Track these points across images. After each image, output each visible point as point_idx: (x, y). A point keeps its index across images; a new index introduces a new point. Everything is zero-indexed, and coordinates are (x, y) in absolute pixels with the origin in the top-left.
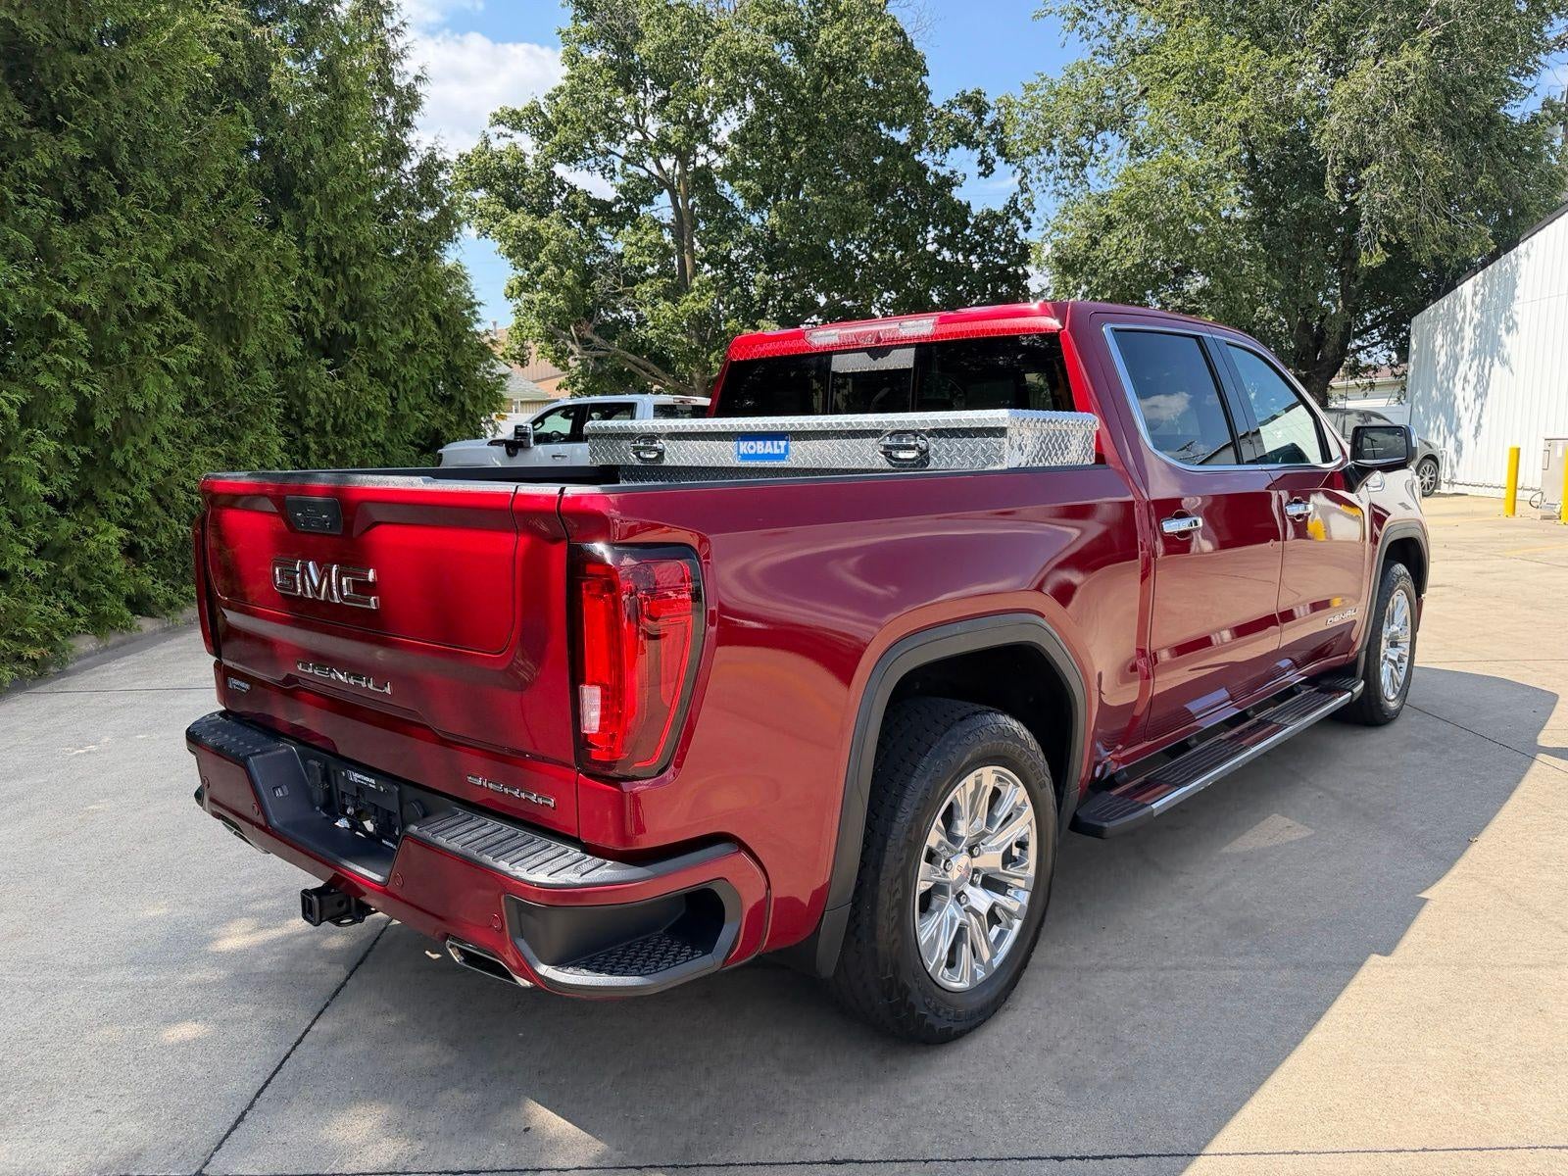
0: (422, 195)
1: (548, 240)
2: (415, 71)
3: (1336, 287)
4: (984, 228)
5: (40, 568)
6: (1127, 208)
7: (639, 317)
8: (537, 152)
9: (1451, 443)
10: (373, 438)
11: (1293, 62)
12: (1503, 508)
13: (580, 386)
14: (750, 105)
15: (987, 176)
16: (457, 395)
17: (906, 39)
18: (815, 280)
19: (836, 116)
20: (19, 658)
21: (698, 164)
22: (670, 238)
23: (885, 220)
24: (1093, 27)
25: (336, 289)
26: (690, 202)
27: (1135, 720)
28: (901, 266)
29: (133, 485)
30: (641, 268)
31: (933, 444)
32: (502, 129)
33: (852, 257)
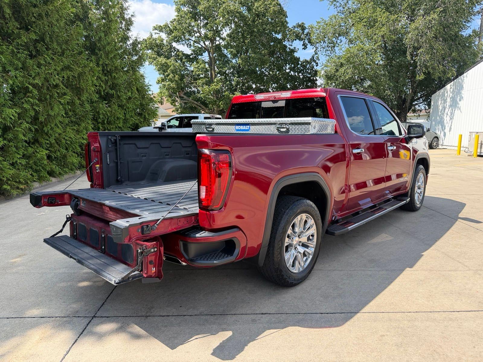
0: (133, 52)
1: (170, 66)
2: (131, 13)
3: (410, 85)
4: (304, 65)
5: (24, 162)
6: (347, 60)
7: (198, 90)
8: (167, 39)
9: (442, 133)
10: (119, 125)
11: (398, 17)
12: (457, 152)
13: (179, 111)
14: (233, 26)
15: (305, 49)
16: (143, 113)
17: (281, 6)
18: (252, 80)
19: (259, 30)
20: (18, 188)
21: (217, 44)
22: (208, 66)
23: (274, 62)
24: (338, 4)
25: (108, 80)
26: (214, 55)
27: (344, 205)
28: (278, 76)
29: (50, 138)
30: (199, 75)
31: (290, 127)
32: (156, 31)
33: (264, 73)
